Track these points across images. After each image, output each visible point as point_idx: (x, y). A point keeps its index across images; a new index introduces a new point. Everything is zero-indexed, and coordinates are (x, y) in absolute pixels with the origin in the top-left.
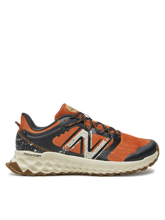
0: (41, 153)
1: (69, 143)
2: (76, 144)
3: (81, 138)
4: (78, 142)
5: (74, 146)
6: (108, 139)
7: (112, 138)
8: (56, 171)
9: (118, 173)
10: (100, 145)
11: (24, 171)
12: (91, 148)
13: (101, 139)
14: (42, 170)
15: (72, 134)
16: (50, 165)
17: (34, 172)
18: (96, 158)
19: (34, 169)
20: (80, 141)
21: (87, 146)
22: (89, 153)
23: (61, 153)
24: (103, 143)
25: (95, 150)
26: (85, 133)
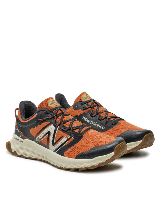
0: (24, 139)
1: (40, 135)
2: (44, 137)
3: (49, 133)
4: (46, 136)
5: (43, 138)
6: (69, 137)
7: (72, 136)
8: (32, 156)
9: (68, 168)
10: (61, 141)
11: (13, 151)
12: (54, 142)
13: (63, 136)
14: (23, 153)
15: (42, 127)
16: (28, 151)
17: (19, 154)
18: (56, 152)
19: (19, 152)
20: (48, 134)
21: (52, 141)
22: (52, 146)
23: (35, 142)
24: (64, 140)
25: (57, 145)
26: (52, 129)
